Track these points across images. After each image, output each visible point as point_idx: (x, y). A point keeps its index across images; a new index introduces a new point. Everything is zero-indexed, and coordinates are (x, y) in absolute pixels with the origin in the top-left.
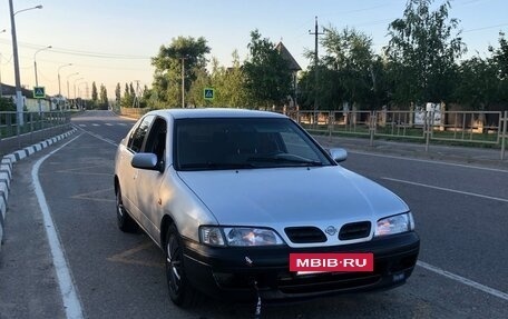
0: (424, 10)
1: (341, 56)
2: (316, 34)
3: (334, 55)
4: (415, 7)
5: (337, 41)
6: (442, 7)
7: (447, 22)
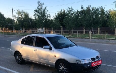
0: (41, 8)
1: (22, 17)
2: (13, 11)
3: (20, 16)
4: (40, 7)
5: (20, 13)
6: (45, 7)
7: (46, 11)
